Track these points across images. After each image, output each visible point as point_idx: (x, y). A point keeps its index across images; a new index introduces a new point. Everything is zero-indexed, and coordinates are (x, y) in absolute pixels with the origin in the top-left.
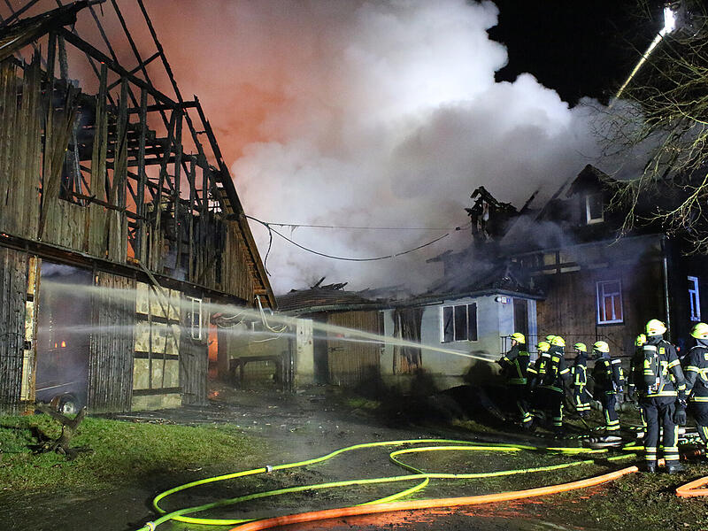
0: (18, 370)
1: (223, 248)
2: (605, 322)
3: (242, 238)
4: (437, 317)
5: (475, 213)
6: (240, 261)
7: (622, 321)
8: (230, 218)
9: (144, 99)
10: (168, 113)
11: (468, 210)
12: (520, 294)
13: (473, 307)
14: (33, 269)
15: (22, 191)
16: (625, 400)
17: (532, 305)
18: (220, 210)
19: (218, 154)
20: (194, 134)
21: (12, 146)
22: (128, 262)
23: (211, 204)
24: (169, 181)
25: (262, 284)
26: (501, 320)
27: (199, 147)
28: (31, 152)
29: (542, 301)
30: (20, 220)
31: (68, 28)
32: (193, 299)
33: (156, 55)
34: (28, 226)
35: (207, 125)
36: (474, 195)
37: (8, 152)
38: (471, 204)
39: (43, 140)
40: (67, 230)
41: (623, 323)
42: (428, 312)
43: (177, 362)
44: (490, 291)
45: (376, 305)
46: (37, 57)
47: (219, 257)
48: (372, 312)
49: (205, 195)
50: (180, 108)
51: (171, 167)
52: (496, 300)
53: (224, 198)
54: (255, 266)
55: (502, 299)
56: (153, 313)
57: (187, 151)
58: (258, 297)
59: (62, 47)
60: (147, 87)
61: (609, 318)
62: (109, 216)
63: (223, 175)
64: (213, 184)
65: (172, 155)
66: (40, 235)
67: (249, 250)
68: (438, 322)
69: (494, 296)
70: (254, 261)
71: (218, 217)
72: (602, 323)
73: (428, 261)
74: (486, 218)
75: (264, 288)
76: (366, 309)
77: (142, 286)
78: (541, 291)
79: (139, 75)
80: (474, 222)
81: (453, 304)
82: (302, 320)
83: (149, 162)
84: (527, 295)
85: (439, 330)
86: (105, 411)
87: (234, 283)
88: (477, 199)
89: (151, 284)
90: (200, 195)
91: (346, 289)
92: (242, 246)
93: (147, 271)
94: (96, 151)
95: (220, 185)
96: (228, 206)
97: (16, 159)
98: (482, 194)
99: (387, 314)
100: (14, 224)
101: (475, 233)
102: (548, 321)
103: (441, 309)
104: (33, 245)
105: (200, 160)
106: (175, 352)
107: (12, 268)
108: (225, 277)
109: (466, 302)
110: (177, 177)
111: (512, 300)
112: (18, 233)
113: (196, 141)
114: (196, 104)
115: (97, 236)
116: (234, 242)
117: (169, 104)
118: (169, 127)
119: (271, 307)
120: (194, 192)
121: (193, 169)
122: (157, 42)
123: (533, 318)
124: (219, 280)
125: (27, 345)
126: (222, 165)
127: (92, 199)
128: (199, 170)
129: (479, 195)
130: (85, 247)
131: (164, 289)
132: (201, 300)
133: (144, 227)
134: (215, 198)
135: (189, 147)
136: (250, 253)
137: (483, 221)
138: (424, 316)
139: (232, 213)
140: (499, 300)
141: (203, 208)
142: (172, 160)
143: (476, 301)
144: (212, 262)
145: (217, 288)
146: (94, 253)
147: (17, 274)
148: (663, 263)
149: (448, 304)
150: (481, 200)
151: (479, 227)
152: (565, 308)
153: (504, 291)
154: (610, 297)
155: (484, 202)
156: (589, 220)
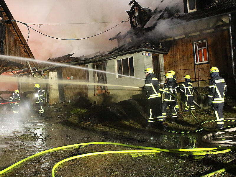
1: (4, 37)
2: (199, 63)
3: (15, 33)
4: (114, 65)
5: (131, 13)
6: (16, 44)
7: (208, 62)
8: (7, 22)
11: (128, 12)
12: (154, 51)
13: (131, 59)
17: (161, 56)
18: (1, 18)
25: (29, 56)
26: (145, 65)
29: (167, 54)
36: (130, 4)
42: (109, 63)
44: (139, 49)
45: (84, 62)
48: (82, 65)
52: (143, 54)
53: (2, 11)
55: (146, 54)
58: (28, 62)
61: (201, 60)
67: (20, 38)
68: (114, 68)
69: (141, 53)
70: (23, 44)
72: (197, 63)
73: (109, 40)
74: (137, 14)
76: (80, 64)
78: (166, 50)
80: (131, 18)
81: (122, 58)
82: (52, 72)
84: (159, 51)
85: (115, 71)
88: (131, 6)
92: (16, 36)
96: (5, 16)
99: (90, 66)
101: (132, 23)
102: (170, 64)
103: (115, 61)
109: (128, 57)
111: (151, 54)
119: (36, 67)
123: (162, 63)
129: (133, 4)
136: (21, 40)
137: (135, 17)
138: (108, 65)
139: (8, 19)
140: (144, 54)
143: (133, 55)
148: (229, 30)
149: (119, 58)
150: (133, 6)
151: (133, 20)
152: (178, 57)
153: (146, 49)
154: (201, 50)
155: (135, 7)
156: (189, 11)
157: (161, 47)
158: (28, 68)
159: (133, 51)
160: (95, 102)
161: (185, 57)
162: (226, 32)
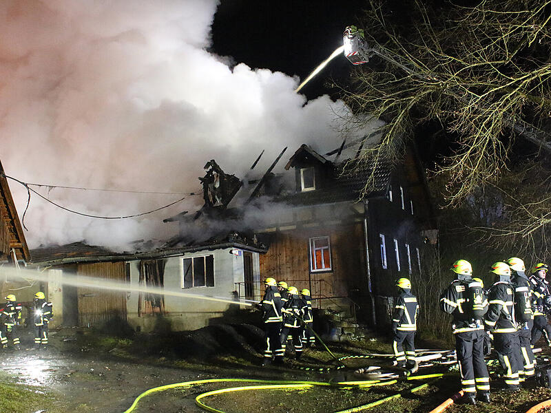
2: (316, 270)
4: (179, 267)
5: (207, 180)
7: (330, 269)
11: (200, 179)
12: (249, 247)
13: (210, 259)
16: (343, 332)
17: (256, 256)
25: (17, 238)
26: (234, 269)
29: (264, 253)
36: (206, 167)
41: (332, 271)
42: (170, 263)
45: (123, 257)
48: (118, 264)
52: (231, 252)
54: (12, 221)
55: (235, 251)
58: (13, 250)
61: (319, 266)
67: (7, 207)
68: (179, 271)
69: (229, 249)
70: (11, 217)
72: (314, 271)
73: (165, 221)
74: (217, 185)
75: (19, 242)
76: (114, 261)
78: (263, 246)
80: (206, 188)
81: (193, 256)
82: (53, 270)
84: (255, 249)
85: (179, 277)
88: (208, 170)
98: (212, 165)
99: (133, 265)
101: (206, 197)
102: (269, 270)
103: (182, 259)
109: (204, 254)
111: (242, 253)
119: (25, 259)
123: (256, 268)
129: (211, 167)
136: (8, 210)
137: (215, 188)
138: (167, 265)
140: (233, 252)
143: (213, 253)
148: (363, 223)
149: (188, 256)
150: (211, 171)
151: (209, 193)
152: (283, 259)
153: (238, 245)
154: (320, 250)
155: (214, 173)
156: (303, 189)
157: (255, 240)
158: (10, 258)
159: (216, 246)
160: (139, 328)
161: (296, 260)
162: (359, 226)
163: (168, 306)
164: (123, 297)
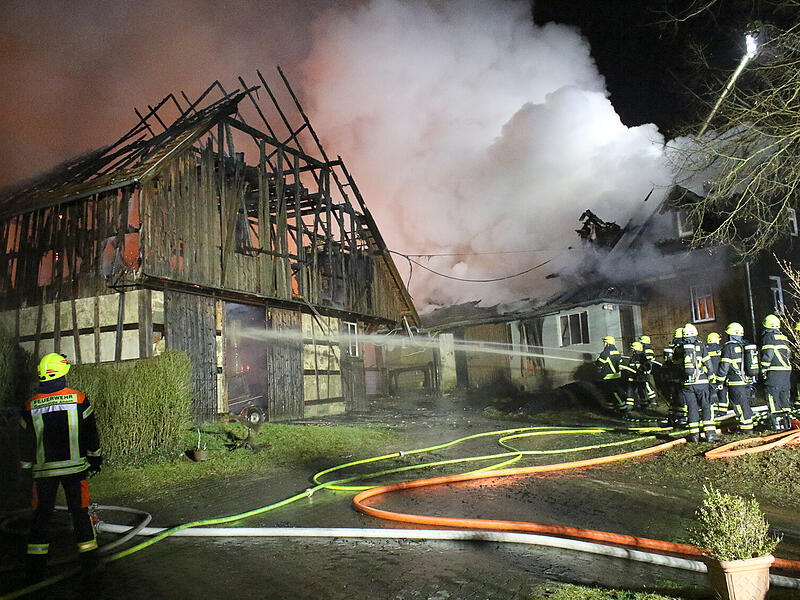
0: (214, 389)
1: (371, 280)
2: (700, 320)
3: (388, 269)
4: (556, 325)
5: (584, 233)
6: (387, 288)
7: (714, 319)
8: (375, 253)
9: (296, 163)
10: (318, 171)
11: (578, 231)
13: (584, 315)
14: (220, 310)
15: (206, 249)
17: (636, 310)
18: (366, 247)
19: (361, 202)
20: (340, 187)
21: (196, 217)
22: (293, 298)
23: (359, 242)
24: (323, 227)
25: (407, 306)
26: (609, 325)
27: (345, 197)
28: (211, 218)
29: (646, 306)
30: (206, 273)
31: (232, 116)
32: (349, 324)
33: (304, 126)
34: (213, 278)
35: (350, 179)
36: (583, 218)
37: (193, 219)
38: (581, 226)
39: (219, 207)
40: (244, 277)
41: (715, 321)
42: (547, 321)
43: (339, 376)
44: (597, 301)
45: (503, 318)
46: (210, 144)
47: (369, 288)
48: (500, 325)
49: (353, 236)
50: (327, 167)
51: (323, 216)
52: (603, 308)
53: (369, 237)
54: (400, 292)
55: (608, 307)
56: (317, 338)
57: (335, 203)
58: (405, 318)
59: (228, 133)
60: (300, 154)
61: (703, 317)
62: (275, 261)
63: (367, 218)
64: (359, 226)
65: (323, 206)
66: (222, 283)
67: (394, 278)
68: (556, 330)
69: (601, 305)
70: (398, 288)
71: (366, 254)
72: (697, 322)
73: (547, 278)
74: (594, 237)
75: (409, 310)
76: (496, 323)
77: (306, 317)
78: (644, 298)
79: (292, 144)
80: (584, 241)
81: (569, 314)
82: (443, 334)
83: (305, 213)
84: (632, 302)
85: (557, 336)
86: (283, 418)
87: (383, 307)
88: (585, 221)
89: (313, 314)
90: (349, 236)
91: (480, 305)
92: (388, 276)
93: (309, 304)
94: (261, 211)
95: (365, 227)
96: (373, 244)
97: (200, 225)
98: (589, 216)
99: (514, 325)
100: (202, 276)
102: (650, 323)
103: (558, 317)
104: (218, 292)
105: (347, 208)
106: (337, 368)
107: (204, 311)
108: (375, 302)
109: (578, 311)
110: (329, 224)
111: (617, 307)
112: (206, 283)
113: (342, 192)
114: (339, 162)
115: (267, 280)
116: (381, 274)
117: (317, 165)
118: (320, 183)
119: (416, 325)
120: (344, 233)
121: (341, 216)
122: (304, 116)
123: (638, 322)
124: (370, 305)
125: (219, 370)
126: (366, 211)
127: (260, 251)
128: (347, 217)
129: (587, 218)
130: (258, 289)
131: (324, 318)
132: (355, 324)
133: (304, 268)
134: (362, 237)
135: (337, 199)
136: (395, 281)
137: (591, 240)
138: (545, 324)
139: (377, 249)
140: (606, 307)
141: (352, 247)
142: (324, 210)
143: (587, 309)
144: (363, 291)
145: (369, 313)
146: (266, 293)
147: (208, 315)
148: (745, 266)
149: (564, 313)
150: (588, 222)
152: (665, 311)
153: (609, 300)
154: (702, 300)
155: (592, 223)
156: (680, 232)
158: (403, 327)
159: (588, 302)
160: (523, 387)
161: (678, 311)
162: (741, 270)
163: (548, 365)
164: (508, 358)
